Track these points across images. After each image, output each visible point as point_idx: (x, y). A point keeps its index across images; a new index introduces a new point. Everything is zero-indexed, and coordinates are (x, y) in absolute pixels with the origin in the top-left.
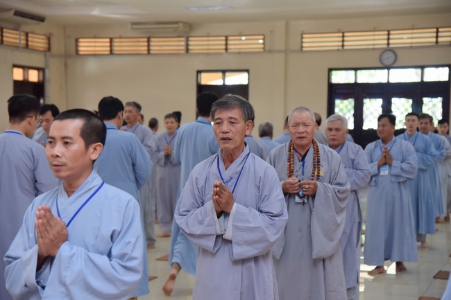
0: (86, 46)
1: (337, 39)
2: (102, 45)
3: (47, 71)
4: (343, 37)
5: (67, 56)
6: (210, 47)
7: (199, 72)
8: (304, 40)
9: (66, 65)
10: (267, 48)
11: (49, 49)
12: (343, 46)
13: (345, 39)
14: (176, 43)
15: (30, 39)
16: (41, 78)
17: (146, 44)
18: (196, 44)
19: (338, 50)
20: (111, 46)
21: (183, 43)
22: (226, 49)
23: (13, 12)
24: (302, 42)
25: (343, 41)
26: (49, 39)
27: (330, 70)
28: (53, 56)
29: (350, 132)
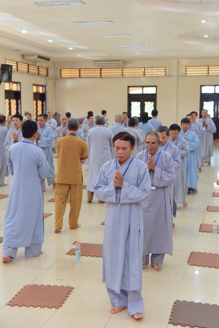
0: (65, 73)
1: (205, 70)
2: (75, 73)
3: (47, 87)
4: (208, 68)
5: (55, 79)
6: (135, 74)
7: (129, 87)
8: (187, 70)
9: (55, 83)
10: (167, 74)
11: (48, 75)
12: (208, 73)
13: (209, 69)
14: (117, 71)
15: (40, 70)
16: (44, 91)
17: (100, 72)
18: (127, 72)
19: (206, 75)
20: (80, 73)
21: (121, 71)
22: (144, 75)
23: (37, 56)
24: (186, 71)
25: (208, 71)
26: (47, 70)
27: (201, 86)
28: (49, 79)
29: (212, 118)
